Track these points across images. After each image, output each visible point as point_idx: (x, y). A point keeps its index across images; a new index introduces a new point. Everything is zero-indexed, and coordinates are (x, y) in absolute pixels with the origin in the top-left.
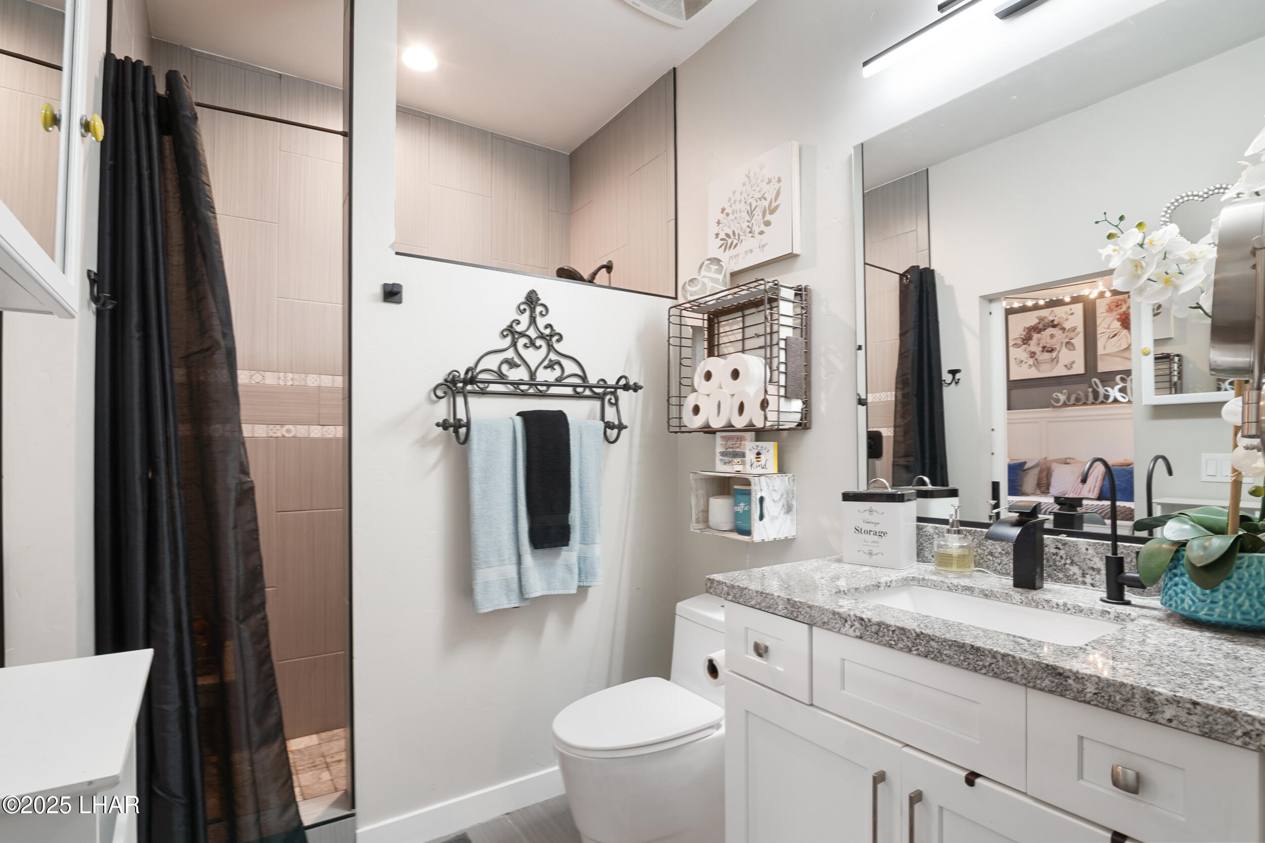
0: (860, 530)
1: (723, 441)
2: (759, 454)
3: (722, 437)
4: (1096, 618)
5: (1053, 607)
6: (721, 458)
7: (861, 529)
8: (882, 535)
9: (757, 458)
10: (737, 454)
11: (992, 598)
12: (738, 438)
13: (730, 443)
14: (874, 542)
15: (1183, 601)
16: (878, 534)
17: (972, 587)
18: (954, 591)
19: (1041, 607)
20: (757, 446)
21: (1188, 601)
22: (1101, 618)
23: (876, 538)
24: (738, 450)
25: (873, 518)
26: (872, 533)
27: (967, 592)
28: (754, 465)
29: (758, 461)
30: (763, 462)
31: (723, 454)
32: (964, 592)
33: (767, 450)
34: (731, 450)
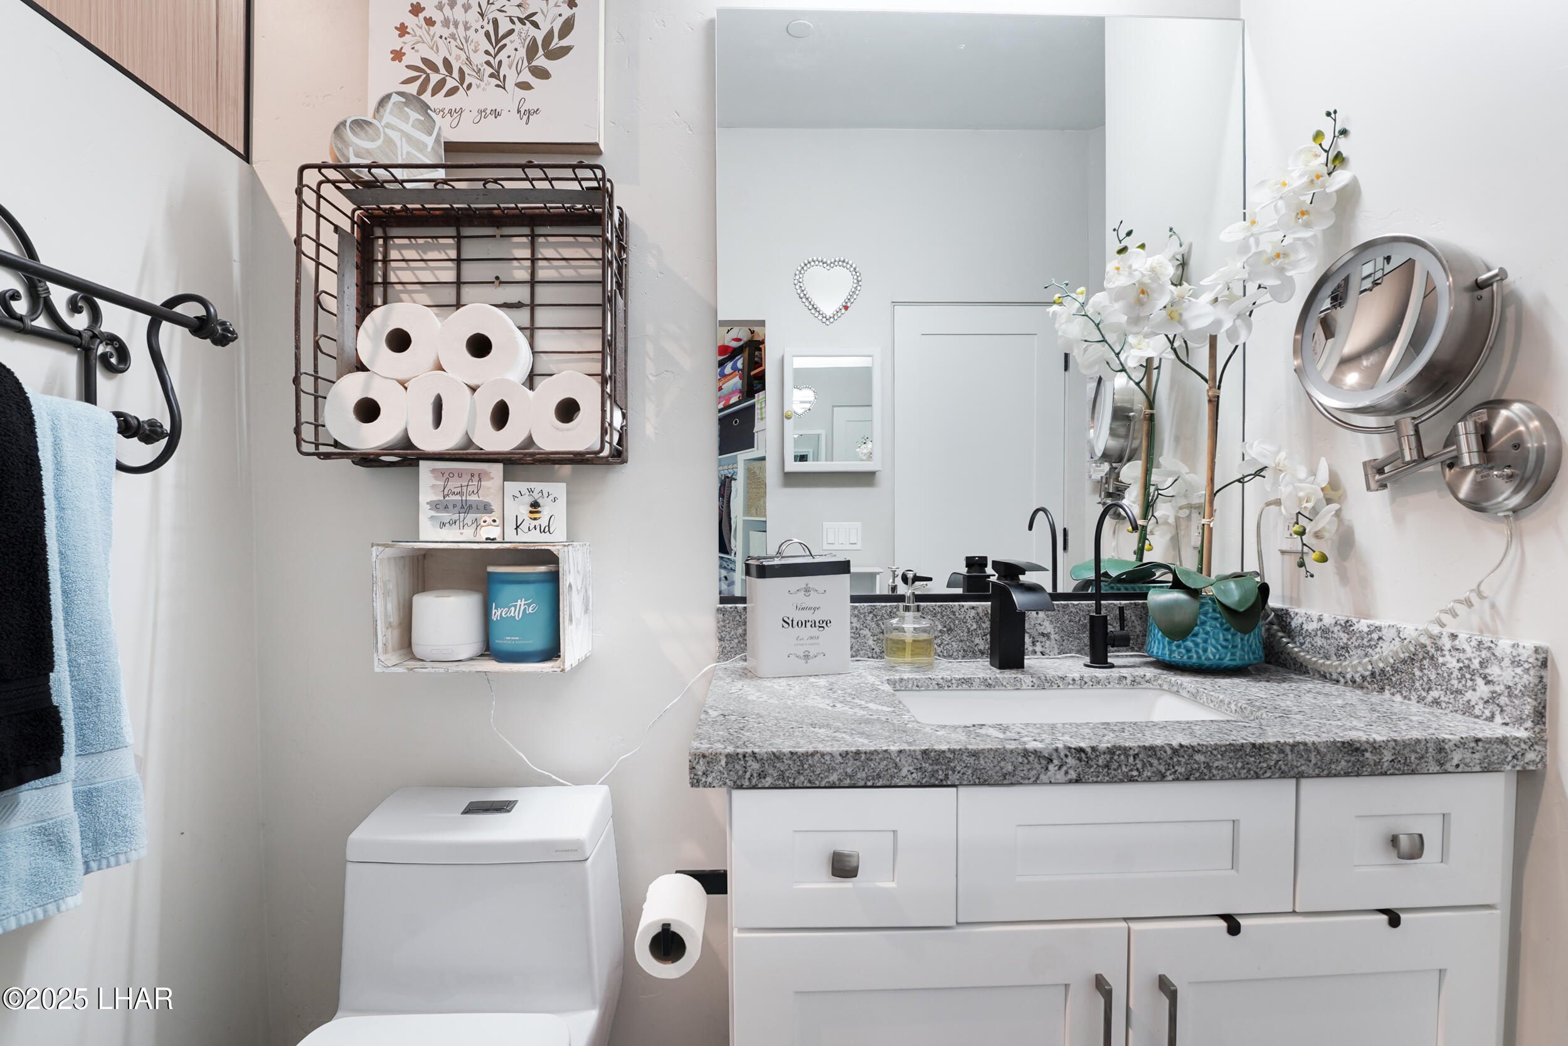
0: (790, 623)
1: (436, 478)
2: (535, 505)
3: (433, 471)
4: (1114, 688)
5: (1069, 684)
6: (433, 513)
7: (792, 621)
8: (824, 625)
9: (531, 512)
10: (470, 507)
11: (997, 688)
12: (472, 475)
13: (453, 484)
14: (812, 638)
15: (1205, 650)
16: (817, 624)
17: (970, 679)
18: (946, 688)
19: (1055, 686)
20: (531, 491)
21: (1211, 649)
22: (1118, 686)
23: (815, 631)
24: (474, 498)
25: (812, 600)
26: (808, 624)
27: (964, 686)
28: (524, 527)
29: (535, 519)
30: (543, 522)
31: (435, 506)
32: (960, 688)
33: (552, 497)
34: (458, 498)
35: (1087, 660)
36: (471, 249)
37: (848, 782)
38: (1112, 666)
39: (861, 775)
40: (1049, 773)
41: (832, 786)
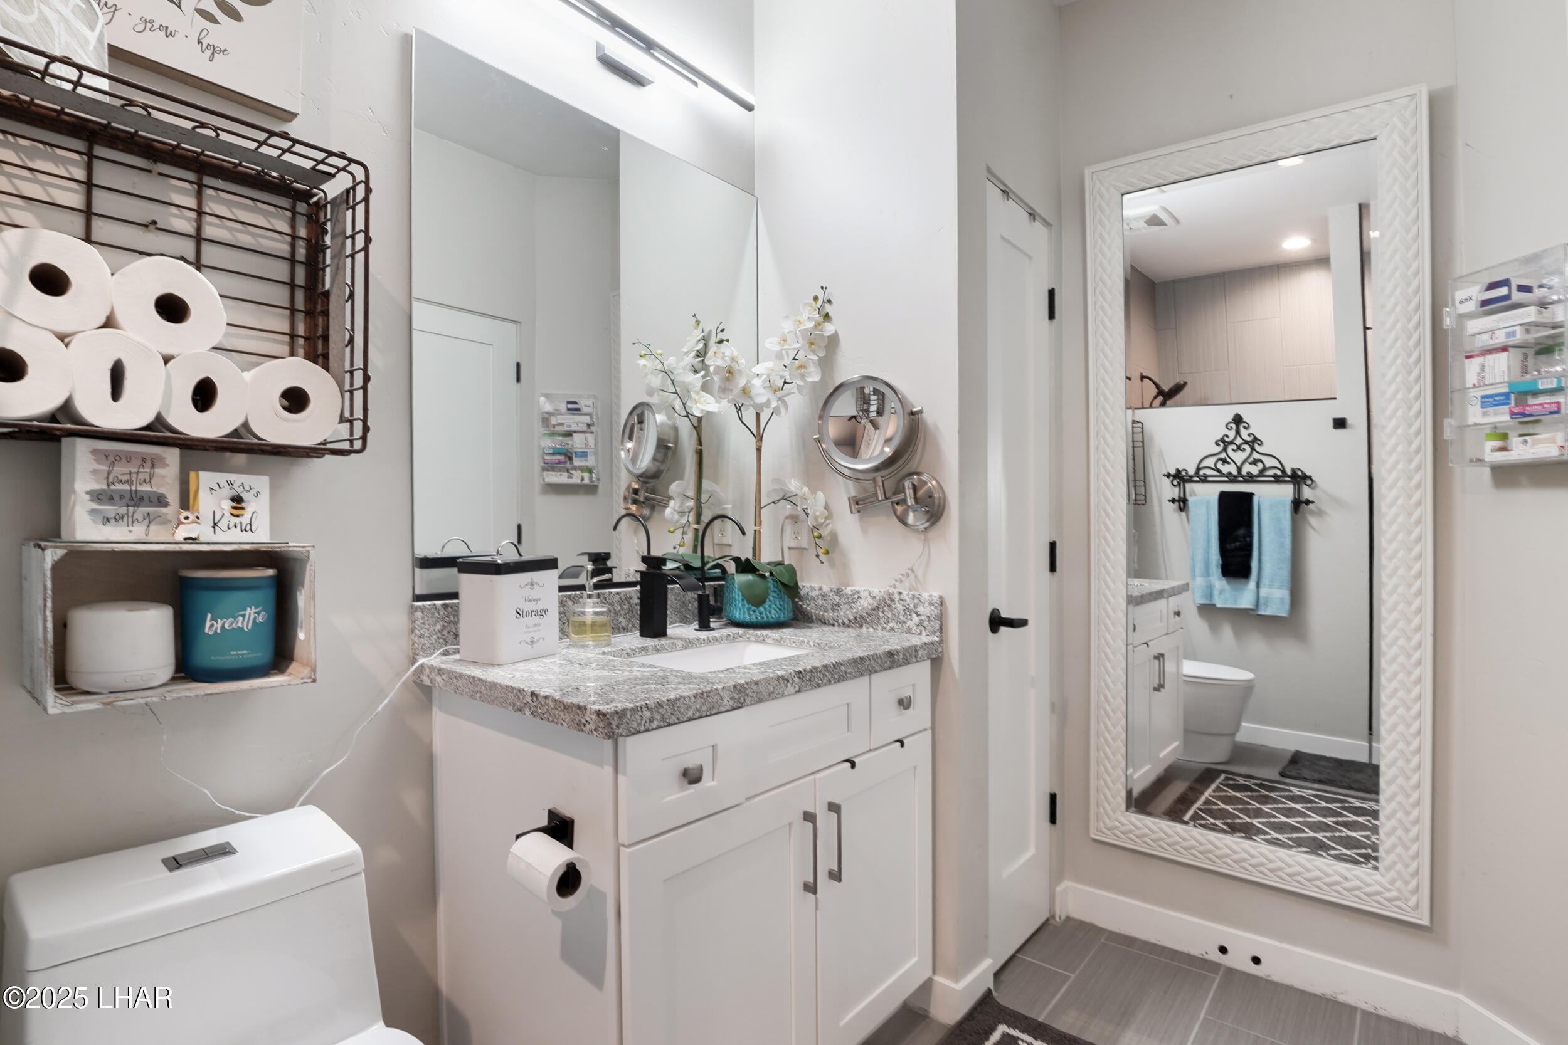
0: (521, 613)
1: (98, 461)
2: (237, 500)
3: (95, 452)
4: (724, 643)
5: (702, 643)
6: (94, 506)
7: (523, 612)
8: (543, 614)
9: (234, 508)
10: (142, 499)
11: (662, 651)
12: (144, 460)
13: (120, 470)
14: (535, 625)
15: (770, 613)
16: (539, 613)
17: (646, 647)
18: (632, 656)
19: (694, 646)
20: (230, 483)
21: (773, 611)
22: (726, 641)
23: (536, 619)
24: (145, 488)
25: (535, 593)
26: (533, 614)
27: (643, 652)
28: (223, 524)
29: (237, 516)
30: (245, 520)
31: (97, 496)
32: (641, 654)
33: (253, 492)
34: (126, 487)
35: (697, 627)
36: (104, 174)
37: (697, 715)
38: (713, 629)
39: (704, 708)
40: (788, 689)
41: (690, 719)
